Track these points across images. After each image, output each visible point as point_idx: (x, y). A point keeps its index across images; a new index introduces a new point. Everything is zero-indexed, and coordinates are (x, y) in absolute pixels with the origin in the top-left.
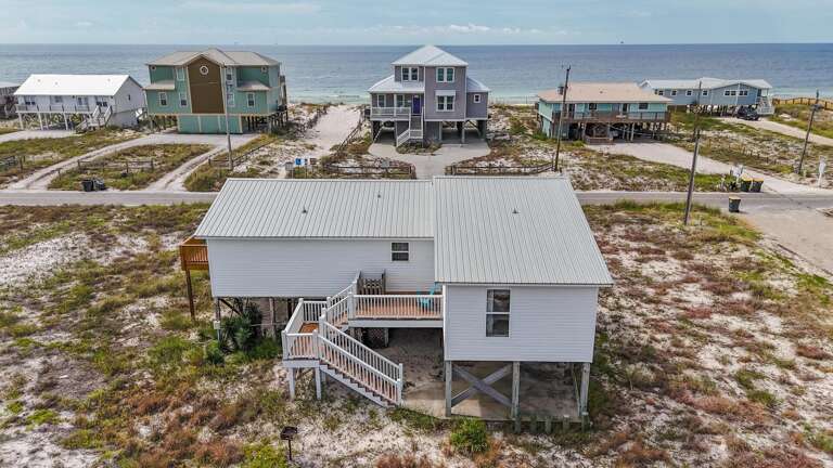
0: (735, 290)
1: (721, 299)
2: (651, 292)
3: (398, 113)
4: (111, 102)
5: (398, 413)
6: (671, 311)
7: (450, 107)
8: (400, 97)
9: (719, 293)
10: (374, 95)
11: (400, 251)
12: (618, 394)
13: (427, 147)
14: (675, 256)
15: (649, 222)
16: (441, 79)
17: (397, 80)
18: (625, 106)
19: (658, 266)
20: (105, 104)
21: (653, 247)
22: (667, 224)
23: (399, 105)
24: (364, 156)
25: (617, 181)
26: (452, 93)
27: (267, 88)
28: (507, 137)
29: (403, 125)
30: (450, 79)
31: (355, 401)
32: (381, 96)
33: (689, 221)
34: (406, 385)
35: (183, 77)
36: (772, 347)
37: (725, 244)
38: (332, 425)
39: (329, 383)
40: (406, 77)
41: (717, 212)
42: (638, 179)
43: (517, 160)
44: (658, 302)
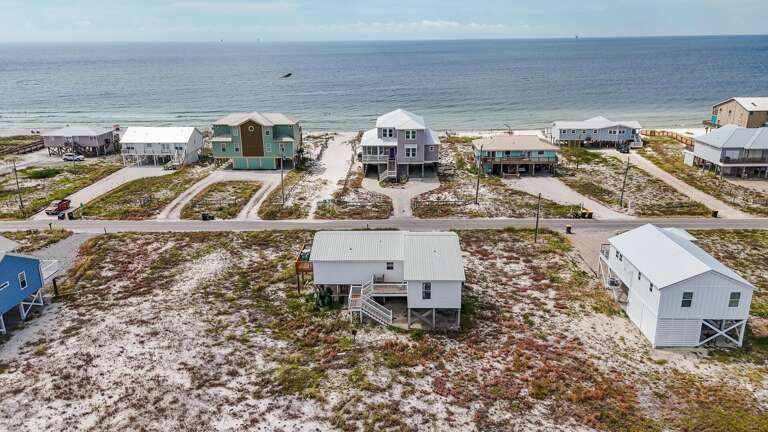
0: (544, 279)
1: (535, 283)
2: (504, 280)
3: (380, 159)
4: (185, 147)
5: (391, 328)
6: (510, 289)
7: (414, 155)
8: (381, 148)
9: (535, 280)
10: (364, 147)
11: (390, 266)
12: (475, 322)
13: (399, 181)
14: (524, 261)
15: (518, 241)
16: (408, 137)
17: (380, 137)
18: (529, 152)
19: (514, 266)
20: (181, 148)
21: (515, 256)
22: (527, 242)
23: (381, 153)
24: (359, 190)
25: (510, 212)
26: (415, 146)
27: (292, 140)
28: (452, 172)
29: (384, 167)
30: (413, 137)
31: (375, 324)
32: (369, 148)
33: (538, 241)
34: (393, 319)
35: (237, 133)
36: (545, 304)
37: (551, 254)
38: (367, 331)
39: (365, 317)
40: (385, 135)
41: (556, 234)
42: (523, 210)
43: (455, 193)
44: (505, 285)
